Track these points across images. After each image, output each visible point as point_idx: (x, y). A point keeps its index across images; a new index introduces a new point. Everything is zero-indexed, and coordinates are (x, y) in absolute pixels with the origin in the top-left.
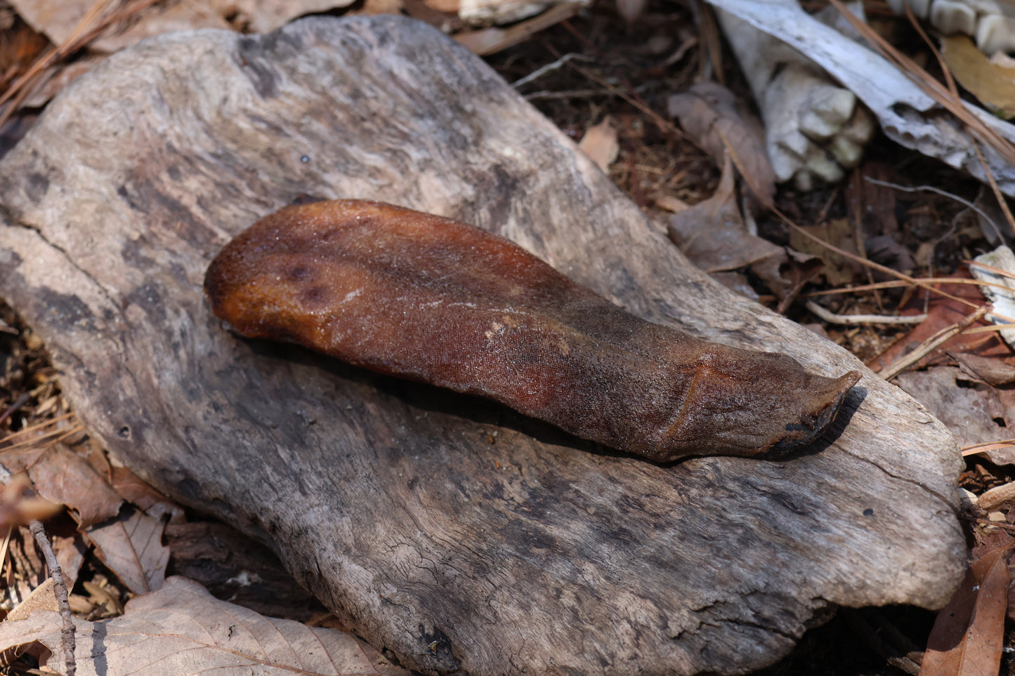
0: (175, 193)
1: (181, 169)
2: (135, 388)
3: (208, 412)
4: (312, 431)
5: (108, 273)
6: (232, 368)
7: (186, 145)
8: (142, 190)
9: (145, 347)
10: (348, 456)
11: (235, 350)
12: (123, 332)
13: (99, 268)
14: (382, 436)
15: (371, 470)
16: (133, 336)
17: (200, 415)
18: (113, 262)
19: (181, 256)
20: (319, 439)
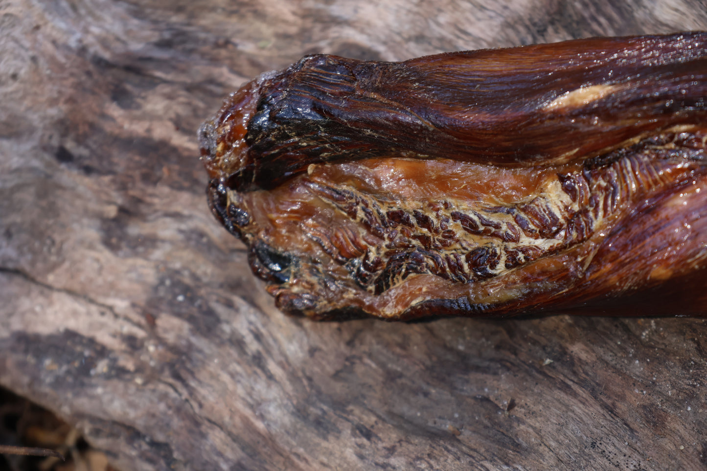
0: (139, 128)
1: (129, 87)
2: (235, 445)
3: (360, 446)
4: (519, 421)
5: (100, 281)
6: (350, 360)
7: (119, 48)
8: (90, 142)
9: (214, 377)
10: (593, 445)
11: (339, 329)
12: (171, 365)
13: (82, 278)
14: (617, 390)
15: (636, 456)
16: (189, 365)
17: (350, 453)
18: (97, 260)
19: (190, 217)
20: (538, 431)
